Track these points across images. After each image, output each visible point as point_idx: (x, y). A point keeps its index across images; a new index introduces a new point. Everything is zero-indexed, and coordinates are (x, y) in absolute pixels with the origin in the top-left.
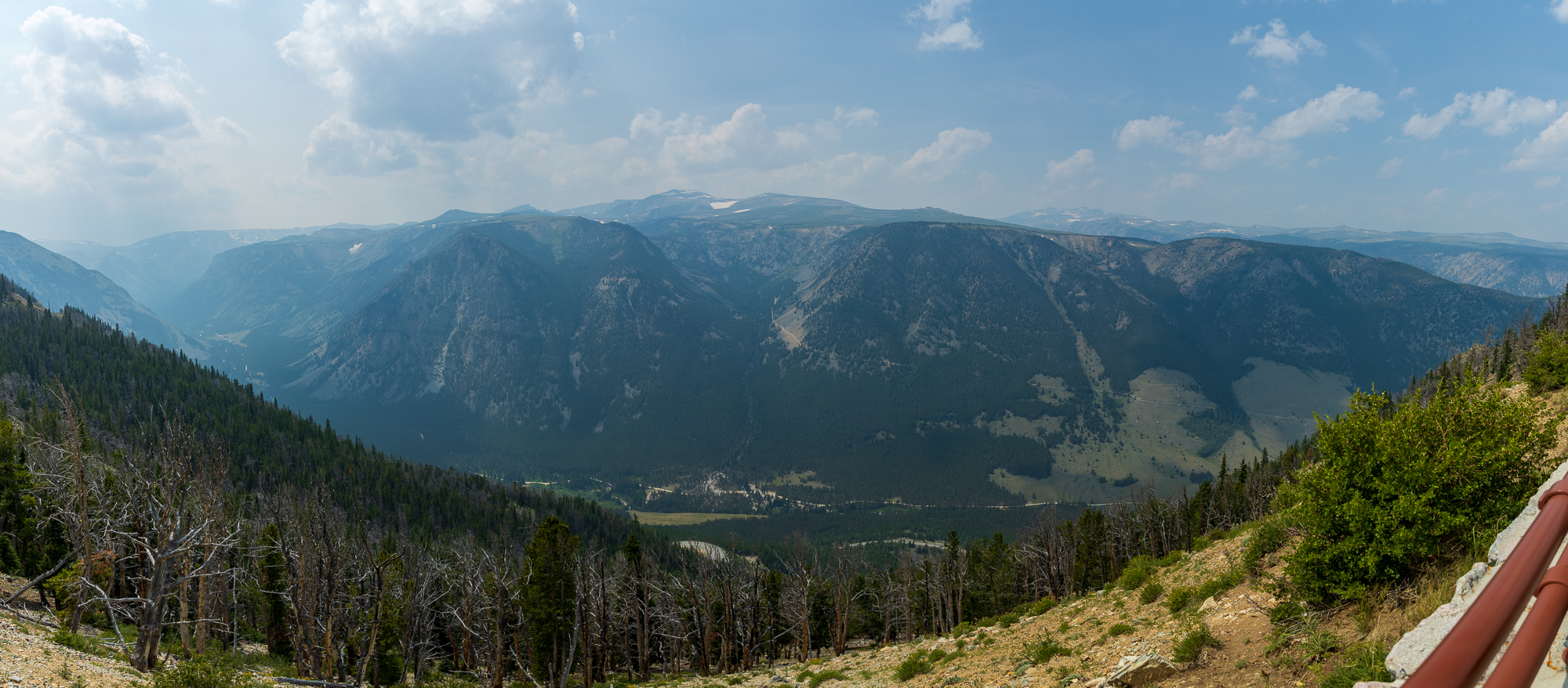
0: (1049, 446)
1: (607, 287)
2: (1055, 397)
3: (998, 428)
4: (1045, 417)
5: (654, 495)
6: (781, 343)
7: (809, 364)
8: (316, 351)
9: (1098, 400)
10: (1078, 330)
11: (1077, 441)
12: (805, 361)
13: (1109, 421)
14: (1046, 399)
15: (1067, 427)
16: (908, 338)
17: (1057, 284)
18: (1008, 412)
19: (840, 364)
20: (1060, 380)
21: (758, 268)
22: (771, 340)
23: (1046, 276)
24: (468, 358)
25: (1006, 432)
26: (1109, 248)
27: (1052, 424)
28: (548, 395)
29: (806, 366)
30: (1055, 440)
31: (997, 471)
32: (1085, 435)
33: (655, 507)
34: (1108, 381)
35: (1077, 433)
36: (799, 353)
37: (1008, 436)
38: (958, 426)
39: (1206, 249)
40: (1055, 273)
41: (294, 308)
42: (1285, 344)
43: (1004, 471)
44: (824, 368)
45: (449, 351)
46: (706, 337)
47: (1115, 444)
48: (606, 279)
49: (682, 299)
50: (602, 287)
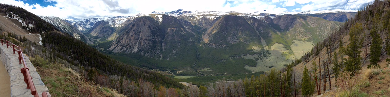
0: (256, 60)
1: (170, 30)
2: (257, 50)
3: (246, 58)
4: (255, 55)
5: (179, 72)
6: (204, 42)
8: (113, 43)
9: (265, 51)
10: (261, 37)
11: (261, 59)
12: (208, 46)
13: (268, 55)
14: (255, 51)
15: (259, 56)
16: (227, 41)
17: (257, 27)
18: (248, 54)
19: (215, 46)
20: (258, 47)
21: (200, 26)
22: (202, 41)
23: (254, 25)
24: (142, 44)
28: (158, 52)
29: (209, 46)
31: (246, 66)
34: (267, 47)
35: (261, 57)
36: (207, 44)
37: (248, 59)
38: (238, 58)
39: (285, 18)
40: (256, 25)
41: (110, 34)
42: (300, 37)
43: (247, 66)
44: (212, 47)
45: (139, 43)
46: (189, 41)
48: (169, 28)
49: (185, 32)
50: (169, 30)
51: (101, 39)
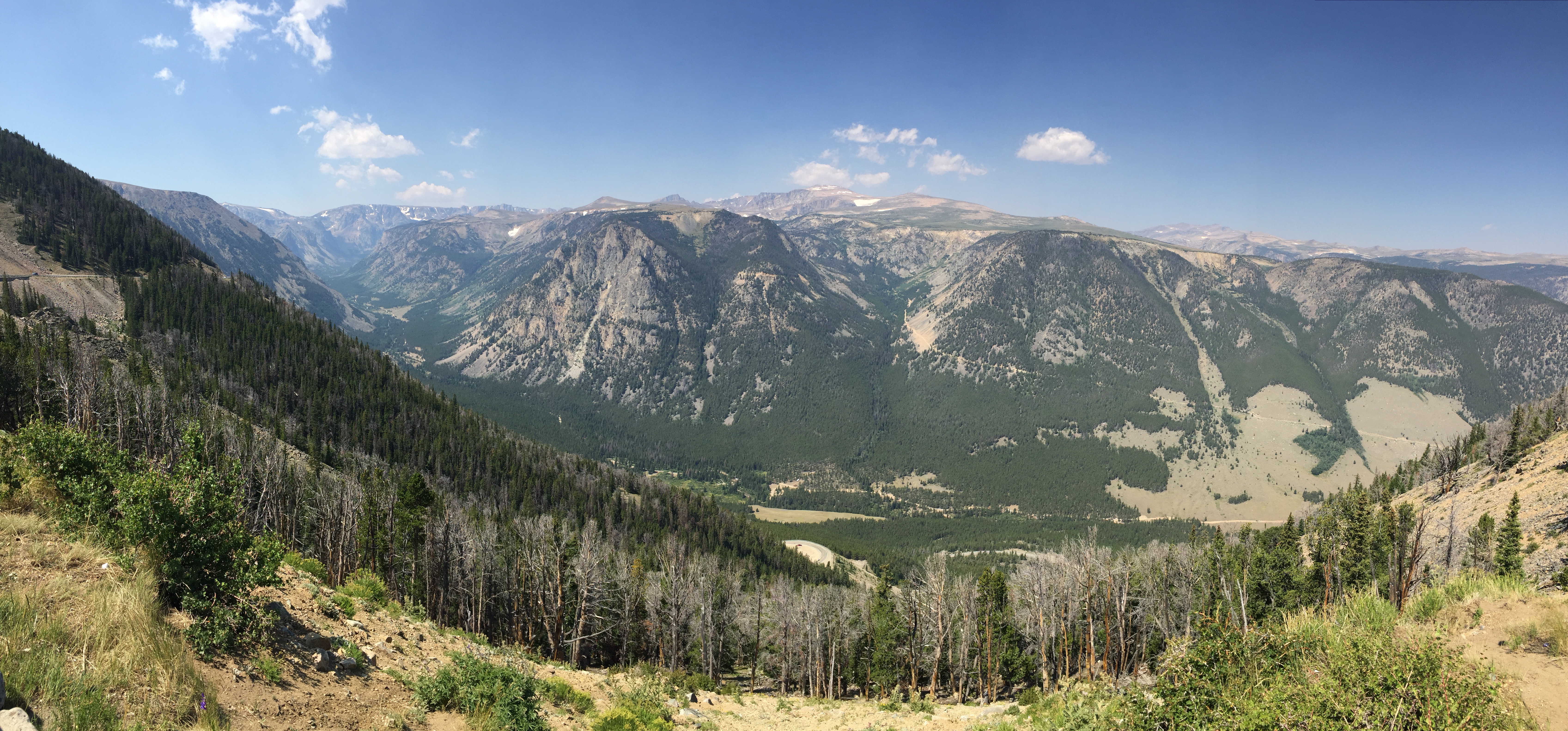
0: (1166, 460)
1: (743, 282)
2: (1176, 412)
3: (1116, 439)
4: (1165, 430)
5: (778, 490)
6: (911, 345)
7: (938, 366)
8: (470, 330)
9: (1217, 416)
10: (1201, 347)
11: (1193, 456)
12: (934, 364)
13: (1226, 437)
14: (1166, 412)
15: (1186, 442)
16: (1033, 348)
17: (1183, 302)
18: (1129, 423)
19: (967, 368)
20: (1181, 395)
21: (895, 269)
22: (902, 341)
23: (1174, 291)
24: (608, 345)
25: (1125, 444)
26: (1233, 267)
27: (1171, 438)
28: (682, 387)
29: (934, 369)
30: (1172, 454)
31: (1115, 482)
32: (1203, 450)
33: (776, 503)
34: (1227, 397)
35: (1195, 448)
36: (929, 356)
37: (1127, 448)
38: (1078, 435)
39: (1326, 269)
40: (1182, 289)
41: (454, 287)
42: (1399, 366)
43: (1121, 482)
44: (952, 372)
45: (591, 337)
46: (837, 334)
47: (1232, 460)
48: (743, 274)
49: (818, 296)
50: (739, 281)
51: (409, 308)
